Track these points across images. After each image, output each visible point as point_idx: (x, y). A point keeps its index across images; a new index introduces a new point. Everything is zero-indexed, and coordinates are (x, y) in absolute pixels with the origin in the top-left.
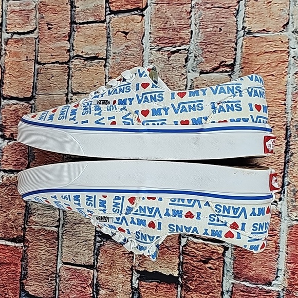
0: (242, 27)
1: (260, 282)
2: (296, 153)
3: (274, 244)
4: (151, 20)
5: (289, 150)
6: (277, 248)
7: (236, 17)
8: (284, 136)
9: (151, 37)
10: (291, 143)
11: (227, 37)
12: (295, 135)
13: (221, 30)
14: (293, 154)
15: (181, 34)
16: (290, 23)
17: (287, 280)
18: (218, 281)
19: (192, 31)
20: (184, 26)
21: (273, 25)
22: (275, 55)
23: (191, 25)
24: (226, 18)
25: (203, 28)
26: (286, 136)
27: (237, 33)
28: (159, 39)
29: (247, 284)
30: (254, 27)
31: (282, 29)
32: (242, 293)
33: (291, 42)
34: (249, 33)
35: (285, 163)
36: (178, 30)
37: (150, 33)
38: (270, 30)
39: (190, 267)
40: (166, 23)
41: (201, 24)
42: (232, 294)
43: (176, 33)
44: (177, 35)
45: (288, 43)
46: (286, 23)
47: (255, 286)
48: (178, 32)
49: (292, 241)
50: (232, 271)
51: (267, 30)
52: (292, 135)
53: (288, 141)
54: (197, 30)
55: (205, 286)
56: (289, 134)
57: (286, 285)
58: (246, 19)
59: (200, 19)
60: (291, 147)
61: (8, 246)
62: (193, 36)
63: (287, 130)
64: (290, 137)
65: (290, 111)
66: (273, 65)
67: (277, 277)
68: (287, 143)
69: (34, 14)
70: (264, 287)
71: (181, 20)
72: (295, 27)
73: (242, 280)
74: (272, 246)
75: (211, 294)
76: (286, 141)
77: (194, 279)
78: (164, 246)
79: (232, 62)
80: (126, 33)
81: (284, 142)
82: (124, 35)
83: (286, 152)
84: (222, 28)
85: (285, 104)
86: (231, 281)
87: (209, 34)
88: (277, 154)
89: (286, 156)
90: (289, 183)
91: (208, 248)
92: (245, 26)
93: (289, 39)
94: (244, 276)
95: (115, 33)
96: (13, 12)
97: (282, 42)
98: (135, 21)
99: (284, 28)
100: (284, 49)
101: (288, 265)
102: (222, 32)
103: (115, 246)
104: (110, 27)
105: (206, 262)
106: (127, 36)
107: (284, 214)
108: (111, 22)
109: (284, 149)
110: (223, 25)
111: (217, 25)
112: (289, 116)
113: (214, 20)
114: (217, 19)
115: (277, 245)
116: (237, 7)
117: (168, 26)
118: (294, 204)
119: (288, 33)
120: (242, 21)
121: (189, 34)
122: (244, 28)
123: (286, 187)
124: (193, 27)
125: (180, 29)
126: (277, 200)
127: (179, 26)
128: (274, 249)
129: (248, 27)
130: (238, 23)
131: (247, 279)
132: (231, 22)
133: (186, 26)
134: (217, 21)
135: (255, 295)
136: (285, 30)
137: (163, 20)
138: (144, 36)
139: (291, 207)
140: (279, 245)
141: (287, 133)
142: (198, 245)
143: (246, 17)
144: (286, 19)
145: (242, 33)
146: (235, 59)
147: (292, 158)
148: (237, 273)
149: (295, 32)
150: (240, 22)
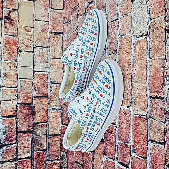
1: (125, 142)
6: (130, 126)
7: (118, 30)
8: (131, 78)
10: (133, 81)
11: (116, 39)
13: (114, 36)
17: (133, 141)
18: (114, 141)
21: (127, 31)
22: (128, 44)
24: (115, 31)
29: (122, 142)
30: (122, 33)
32: (121, 146)
33: (132, 37)
34: (121, 36)
35: (131, 90)
39: (107, 135)
42: (118, 146)
45: (131, 38)
47: (124, 143)
49: (134, 123)
50: (118, 137)
51: (126, 34)
52: (133, 77)
55: (111, 143)
57: (133, 143)
58: (121, 30)
60: (133, 82)
61: (65, 127)
63: (131, 75)
65: (132, 67)
66: (128, 48)
67: (130, 139)
68: (131, 81)
69: (70, 40)
70: (127, 144)
72: (133, 31)
73: (121, 140)
75: (112, 147)
77: (108, 140)
79: (116, 49)
83: (131, 85)
85: (130, 64)
86: (118, 141)
87: (111, 38)
88: (129, 86)
90: (133, 98)
91: (112, 127)
94: (121, 139)
96: (66, 40)
97: (129, 38)
100: (130, 41)
101: (133, 134)
105: (111, 133)
107: (132, 112)
110: (115, 34)
111: (113, 34)
112: (132, 69)
114: (113, 32)
116: (118, 26)
118: (135, 107)
122: (120, 34)
123: (132, 100)
126: (130, 106)
128: (129, 127)
131: (122, 140)
132: (117, 32)
135: (124, 147)
136: (130, 33)
139: (134, 109)
144: (131, 28)
145: (119, 36)
146: (117, 47)
147: (133, 87)
148: (119, 138)
149: (133, 33)
150: (119, 32)
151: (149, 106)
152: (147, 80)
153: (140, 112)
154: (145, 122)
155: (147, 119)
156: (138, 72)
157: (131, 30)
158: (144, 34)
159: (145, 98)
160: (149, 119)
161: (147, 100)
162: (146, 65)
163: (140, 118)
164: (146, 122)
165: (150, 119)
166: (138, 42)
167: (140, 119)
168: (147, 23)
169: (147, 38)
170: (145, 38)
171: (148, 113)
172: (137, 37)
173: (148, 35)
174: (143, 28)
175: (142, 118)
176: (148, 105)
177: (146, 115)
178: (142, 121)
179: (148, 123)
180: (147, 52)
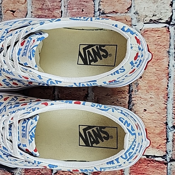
0: (98, 9)
2: (136, 104)
3: (120, 172)
4: (32, 2)
5: (131, 102)
7: (93, 1)
8: (128, 91)
9: (32, 15)
10: (133, 96)
11: (87, 16)
12: (135, 90)
13: (83, 11)
14: (134, 104)
15: (54, 13)
16: (132, 7)
19: (62, 12)
20: (56, 7)
21: (120, 8)
23: (61, 6)
24: (87, 2)
25: (70, 9)
26: (129, 91)
27: (94, 13)
28: (38, 16)
30: (107, 9)
31: (127, 11)
33: (133, 21)
34: (103, 13)
36: (52, 10)
37: (32, 12)
38: (118, 12)
40: (43, 5)
41: (69, 6)
43: (50, 12)
44: (51, 14)
45: (131, 21)
46: (129, 6)
48: (52, 11)
49: (133, 169)
51: (116, 12)
52: (133, 90)
53: (130, 94)
54: (66, 11)
56: (131, 89)
58: (101, 3)
59: (68, 2)
60: (133, 99)
62: (62, 15)
63: (130, 86)
64: (132, 91)
68: (129, 96)
71: (54, 2)
72: (136, 9)
74: (118, 173)
76: (129, 95)
78: (41, 174)
80: (14, 12)
81: (128, 95)
82: (12, 13)
83: (129, 103)
84: (84, 10)
87: (74, 13)
89: (129, 105)
92: (100, 8)
93: (131, 19)
95: (5, 11)
97: (127, 20)
98: (20, 2)
99: (128, 10)
102: (83, 12)
103: (4, 173)
104: (2, 7)
106: (14, 14)
108: (3, 3)
109: (128, 100)
110: (85, 7)
111: (80, 7)
113: (78, 3)
114: (80, 3)
115: (123, 172)
117: (44, 7)
119: (131, 14)
120: (98, 5)
121: (60, 13)
122: (99, 10)
124: (63, 8)
125: (53, 10)
127: (53, 7)
129: (102, 9)
130: (96, 6)
132: (90, 5)
133: (58, 7)
134: (80, 4)
136: (128, 12)
137: (41, 2)
138: (27, 14)
140: (124, 173)
141: (130, 88)
142: (66, 173)
143: (101, 2)
144: (130, 3)
145: (98, 13)
147: (133, 107)
149: (136, 13)
150: (97, 5)
151: (171, 143)
152: (169, 98)
153: (150, 151)
154: (162, 168)
155: (166, 164)
156: (147, 82)
157: (131, 7)
158: (161, 19)
159: (163, 128)
160: (169, 164)
161: (167, 131)
162: (168, 73)
163: (149, 160)
164: (165, 168)
165: (172, 163)
166: (147, 31)
167: (149, 162)
168: (170, 3)
169: (170, 27)
170: (166, 27)
171: (167, 153)
172: (146, 22)
173: (171, 23)
174: (159, 8)
175: (152, 160)
176: (167, 139)
177: (164, 157)
178: (153, 167)
179: (169, 171)
180: (169, 52)
